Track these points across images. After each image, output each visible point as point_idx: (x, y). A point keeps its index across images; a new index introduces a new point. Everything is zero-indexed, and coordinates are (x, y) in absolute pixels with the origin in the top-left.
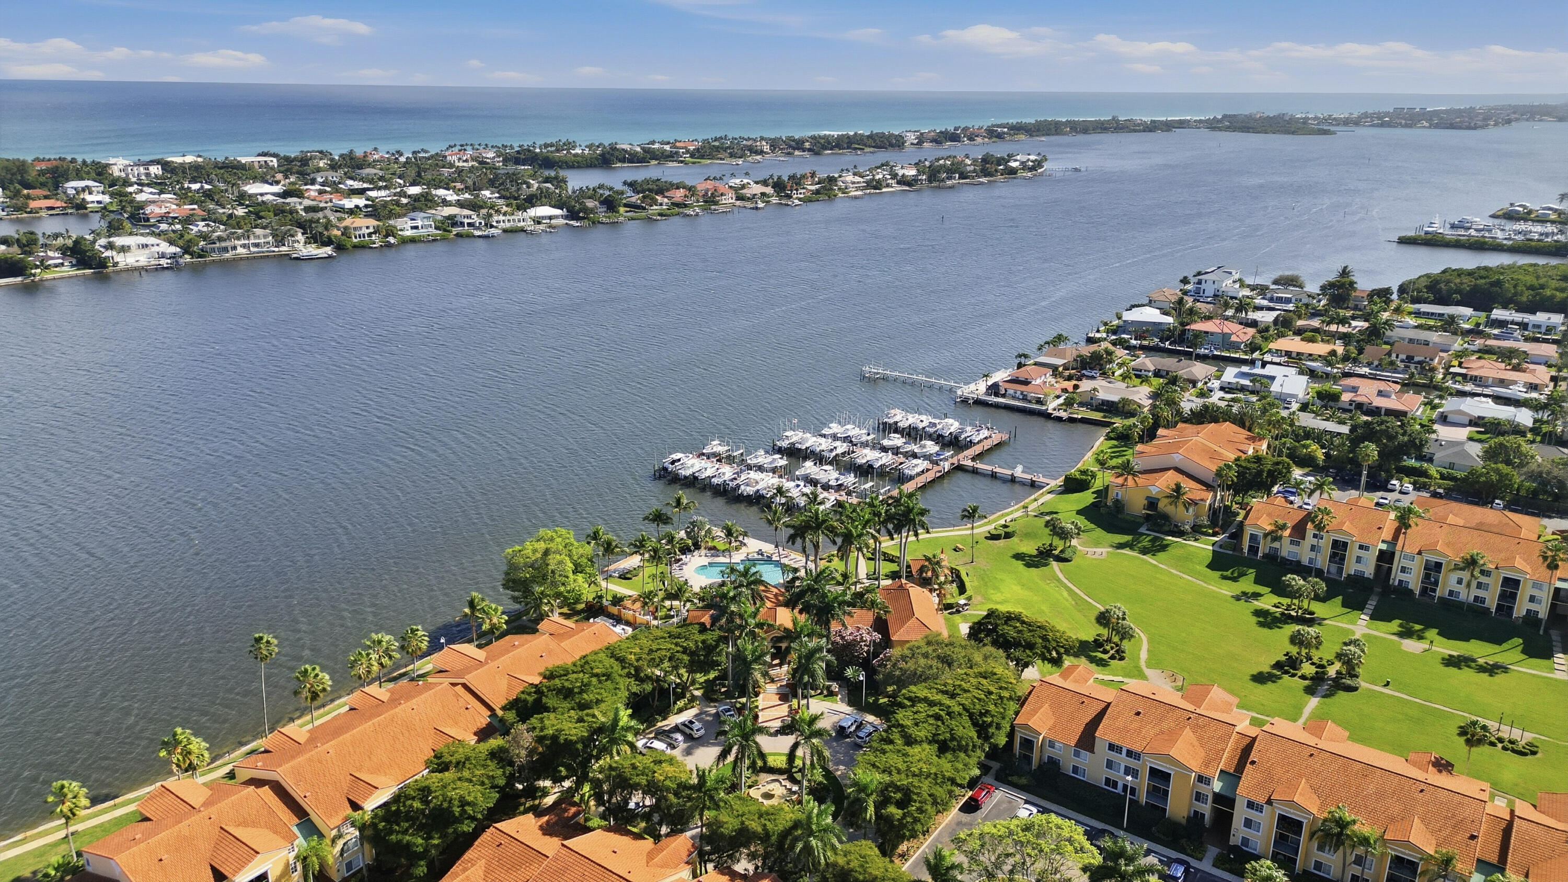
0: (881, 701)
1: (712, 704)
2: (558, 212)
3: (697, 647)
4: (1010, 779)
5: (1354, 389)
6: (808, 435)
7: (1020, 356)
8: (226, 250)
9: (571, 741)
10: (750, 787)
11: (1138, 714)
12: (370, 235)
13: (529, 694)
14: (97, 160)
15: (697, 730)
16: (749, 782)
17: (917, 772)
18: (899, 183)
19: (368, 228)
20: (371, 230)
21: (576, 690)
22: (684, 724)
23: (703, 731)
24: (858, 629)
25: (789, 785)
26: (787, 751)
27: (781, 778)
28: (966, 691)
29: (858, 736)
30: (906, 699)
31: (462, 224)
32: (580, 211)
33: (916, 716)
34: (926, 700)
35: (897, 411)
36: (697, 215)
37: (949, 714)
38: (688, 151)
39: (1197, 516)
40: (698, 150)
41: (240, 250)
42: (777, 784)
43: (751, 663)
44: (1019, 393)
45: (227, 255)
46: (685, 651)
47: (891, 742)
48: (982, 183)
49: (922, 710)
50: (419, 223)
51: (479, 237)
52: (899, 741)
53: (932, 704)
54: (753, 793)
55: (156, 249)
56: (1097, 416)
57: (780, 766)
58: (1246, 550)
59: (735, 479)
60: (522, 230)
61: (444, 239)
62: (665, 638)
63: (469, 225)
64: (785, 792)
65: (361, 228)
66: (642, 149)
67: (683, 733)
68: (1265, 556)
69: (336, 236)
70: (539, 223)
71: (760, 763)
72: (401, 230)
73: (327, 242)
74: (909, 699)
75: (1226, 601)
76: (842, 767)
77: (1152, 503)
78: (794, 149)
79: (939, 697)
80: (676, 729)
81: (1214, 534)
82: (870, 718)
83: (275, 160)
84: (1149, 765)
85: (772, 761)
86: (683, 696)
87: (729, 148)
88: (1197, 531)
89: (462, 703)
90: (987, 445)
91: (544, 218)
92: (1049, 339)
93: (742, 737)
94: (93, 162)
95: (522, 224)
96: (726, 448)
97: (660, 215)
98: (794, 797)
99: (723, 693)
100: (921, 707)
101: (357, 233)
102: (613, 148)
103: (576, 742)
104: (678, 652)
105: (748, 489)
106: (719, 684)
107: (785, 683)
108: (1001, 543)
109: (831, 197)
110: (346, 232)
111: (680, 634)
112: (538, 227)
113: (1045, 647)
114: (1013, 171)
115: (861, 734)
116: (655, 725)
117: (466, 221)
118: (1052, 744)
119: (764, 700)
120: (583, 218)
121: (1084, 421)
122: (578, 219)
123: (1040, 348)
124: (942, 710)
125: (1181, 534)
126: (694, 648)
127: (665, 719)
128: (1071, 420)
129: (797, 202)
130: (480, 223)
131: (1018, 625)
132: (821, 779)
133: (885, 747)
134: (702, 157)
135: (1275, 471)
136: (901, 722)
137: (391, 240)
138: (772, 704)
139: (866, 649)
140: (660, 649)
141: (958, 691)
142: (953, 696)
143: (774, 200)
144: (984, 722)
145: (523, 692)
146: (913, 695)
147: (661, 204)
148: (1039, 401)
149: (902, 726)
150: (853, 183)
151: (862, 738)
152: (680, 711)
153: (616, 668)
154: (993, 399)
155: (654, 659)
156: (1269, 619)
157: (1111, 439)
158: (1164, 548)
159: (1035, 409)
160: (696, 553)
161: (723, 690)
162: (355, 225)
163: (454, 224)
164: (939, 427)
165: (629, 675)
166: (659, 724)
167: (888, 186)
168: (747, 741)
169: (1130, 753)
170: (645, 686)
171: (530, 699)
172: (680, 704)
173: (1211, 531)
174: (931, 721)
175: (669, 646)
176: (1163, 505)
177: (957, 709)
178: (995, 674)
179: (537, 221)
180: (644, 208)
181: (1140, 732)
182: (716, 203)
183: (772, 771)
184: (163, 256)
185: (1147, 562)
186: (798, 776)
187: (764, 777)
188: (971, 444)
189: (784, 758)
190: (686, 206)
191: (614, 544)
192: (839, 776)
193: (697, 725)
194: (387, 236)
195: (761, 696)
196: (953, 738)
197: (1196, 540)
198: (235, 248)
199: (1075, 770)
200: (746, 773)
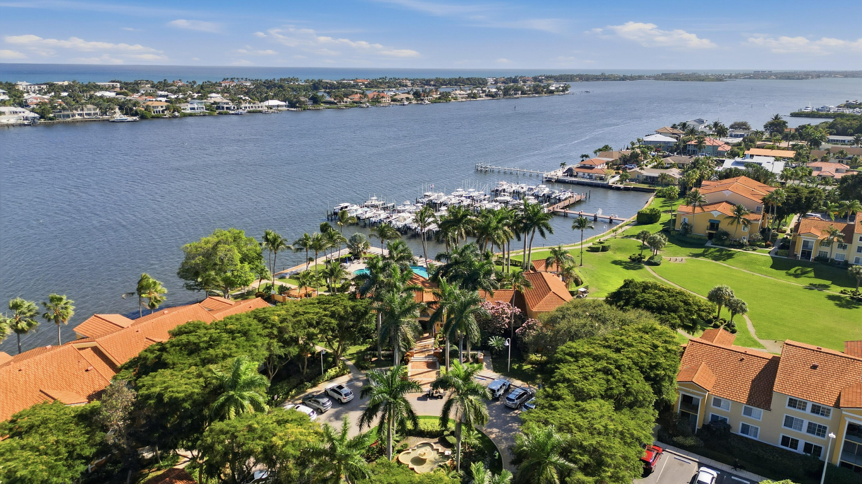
0: (525, 367)
1: (363, 372)
2: (283, 103)
3: (346, 312)
4: (675, 439)
5: (819, 169)
6: (442, 194)
7: (583, 156)
8: (68, 116)
9: (176, 398)
10: (399, 452)
11: (814, 367)
12: (163, 111)
13: (152, 352)
14: (9, 82)
15: (346, 395)
16: (398, 447)
17: (602, 429)
18: (486, 95)
19: (162, 107)
20: (164, 108)
21: (202, 345)
22: (333, 390)
23: (351, 397)
24: (499, 304)
25: (441, 449)
26: (439, 414)
27: (432, 441)
28: (630, 345)
29: (508, 399)
30: (568, 354)
31: (223, 108)
32: (297, 102)
33: (583, 370)
34: (589, 354)
35: (504, 183)
36: (368, 107)
37: (618, 367)
38: (364, 84)
39: (751, 233)
40: (369, 84)
41: (77, 117)
42: (428, 448)
43: (399, 317)
44: (586, 174)
45: (69, 119)
46: (333, 315)
47: (559, 398)
48: (535, 97)
49: (587, 364)
50: (196, 106)
51: (233, 114)
52: (569, 398)
53: (597, 358)
54: (404, 458)
55: (22, 114)
56: (645, 186)
57: (430, 428)
58: (799, 255)
59: (388, 218)
60: (260, 112)
61: (210, 115)
62: (313, 304)
63: (227, 108)
64: (437, 457)
65: (158, 107)
66: (337, 82)
67: (331, 398)
68: (817, 259)
69: (140, 111)
70: (271, 108)
71: (409, 425)
72: (183, 109)
73: (136, 114)
74: (570, 354)
75: (800, 290)
76: (495, 430)
77: (714, 225)
78: (425, 85)
79: (602, 351)
80: (326, 394)
81: (767, 246)
82: (518, 383)
83: (118, 84)
84: (848, 421)
85: (424, 425)
86: (333, 365)
87: (387, 82)
88: (753, 244)
89: (83, 364)
90: (572, 201)
91: (274, 106)
92: (601, 147)
93: (390, 394)
94: (7, 83)
95: (260, 109)
96: (382, 202)
97: (346, 106)
98: (448, 462)
99: (373, 362)
100: (585, 361)
101: (155, 110)
102: (320, 81)
103: (184, 400)
104: (326, 315)
105: (398, 223)
106: (370, 354)
107: (432, 352)
108: (600, 254)
109: (448, 101)
110: (147, 108)
111: (329, 301)
112: (269, 110)
113: (688, 310)
114: (552, 92)
115: (511, 396)
116: (304, 392)
117: (225, 106)
118: (717, 402)
119: (412, 367)
120: (298, 107)
121: (635, 189)
122: (295, 107)
123: (595, 152)
124: (611, 364)
125: (741, 246)
126: (342, 313)
127: (314, 385)
128: (627, 189)
129: (427, 102)
130: (234, 108)
131: (657, 291)
132: (476, 442)
133: (555, 403)
134: (372, 87)
135: (811, 197)
136: (567, 376)
137: (177, 114)
138: (421, 371)
139: (507, 320)
140: (309, 313)
141: (621, 346)
142: (618, 350)
143: (414, 102)
144: (657, 375)
145: (146, 351)
146: (573, 351)
147: (346, 102)
148: (601, 179)
149: (568, 381)
150: (460, 94)
151: (513, 400)
152: (332, 379)
153: (254, 327)
154: (569, 179)
155: (300, 321)
156: (843, 302)
157: (660, 197)
158: (730, 256)
159: (599, 184)
160: (355, 261)
161: (373, 359)
162: (154, 105)
163: (218, 108)
164: (535, 191)
165: (270, 336)
166: (309, 391)
167: (480, 97)
168: (395, 398)
169: (816, 409)
170: (291, 349)
171: (151, 356)
172: (332, 372)
173: (764, 244)
174: (600, 375)
175: (318, 310)
176: (724, 226)
177: (626, 362)
178: (655, 329)
179: (270, 107)
180: (336, 104)
181: (823, 387)
182: (380, 102)
183: (422, 434)
184: (27, 119)
185: (720, 265)
186: (452, 440)
187: (414, 441)
188: (560, 200)
189: (437, 422)
190: (361, 103)
191: (279, 240)
192: (494, 439)
193: (346, 390)
194: (174, 111)
195: (410, 364)
196: (628, 393)
197: (754, 250)
198: (73, 115)
199: (745, 429)
200: (394, 436)
